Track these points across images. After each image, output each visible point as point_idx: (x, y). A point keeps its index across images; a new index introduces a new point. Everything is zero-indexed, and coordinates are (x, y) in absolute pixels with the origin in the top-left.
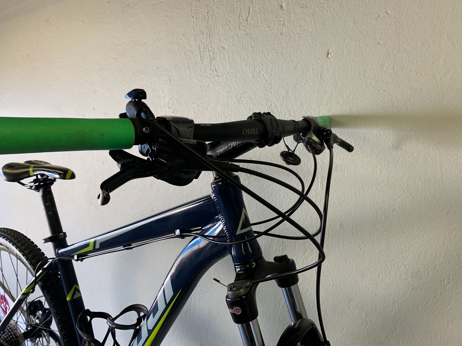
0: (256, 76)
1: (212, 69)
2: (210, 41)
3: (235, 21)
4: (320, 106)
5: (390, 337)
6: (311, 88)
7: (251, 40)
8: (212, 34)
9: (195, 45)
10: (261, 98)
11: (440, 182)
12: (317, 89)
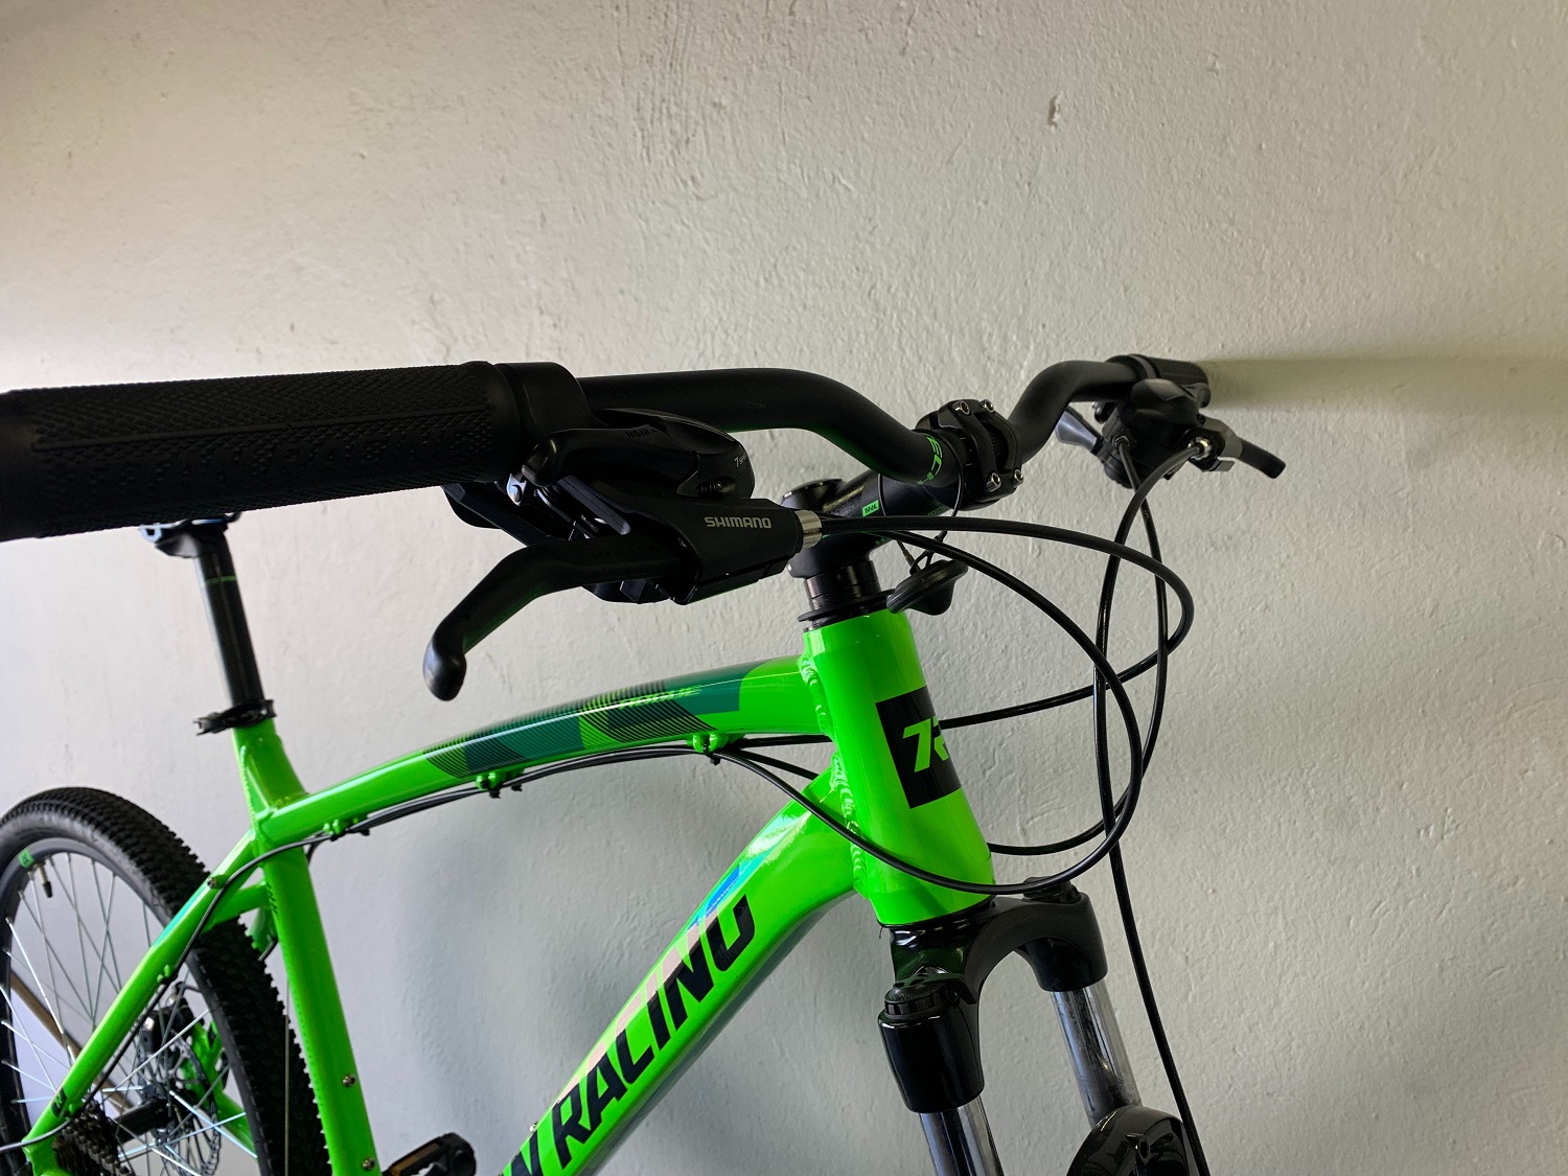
0: (825, 192)
1: (680, 176)
2: (672, 85)
3: (755, 16)
4: (1029, 282)
5: (1261, 1025)
6: (1001, 226)
7: (807, 77)
8: (679, 61)
9: (626, 98)
10: (839, 263)
11: (1410, 510)
12: (1019, 228)
